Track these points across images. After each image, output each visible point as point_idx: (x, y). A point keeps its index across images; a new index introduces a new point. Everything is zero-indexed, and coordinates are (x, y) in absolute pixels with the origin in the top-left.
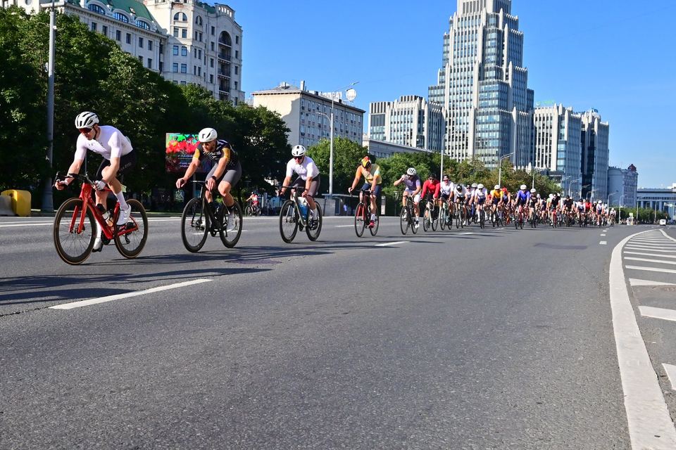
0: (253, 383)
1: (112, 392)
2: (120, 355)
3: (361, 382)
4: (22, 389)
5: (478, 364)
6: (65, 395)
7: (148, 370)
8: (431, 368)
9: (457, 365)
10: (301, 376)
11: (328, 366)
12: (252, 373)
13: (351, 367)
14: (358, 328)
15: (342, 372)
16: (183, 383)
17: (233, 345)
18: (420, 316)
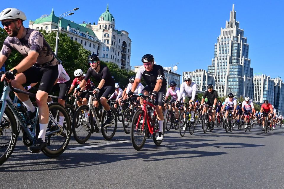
0: (170, 184)
1: (111, 185)
2: (107, 170)
3: (219, 187)
4: (72, 182)
5: (269, 181)
6: (91, 185)
7: (122, 176)
8: (247, 182)
9: (259, 181)
10: (190, 182)
11: (200, 179)
12: (168, 180)
13: (210, 180)
14: (205, 164)
15: (208, 181)
16: (140, 183)
17: (154, 168)
18: (229, 160)
